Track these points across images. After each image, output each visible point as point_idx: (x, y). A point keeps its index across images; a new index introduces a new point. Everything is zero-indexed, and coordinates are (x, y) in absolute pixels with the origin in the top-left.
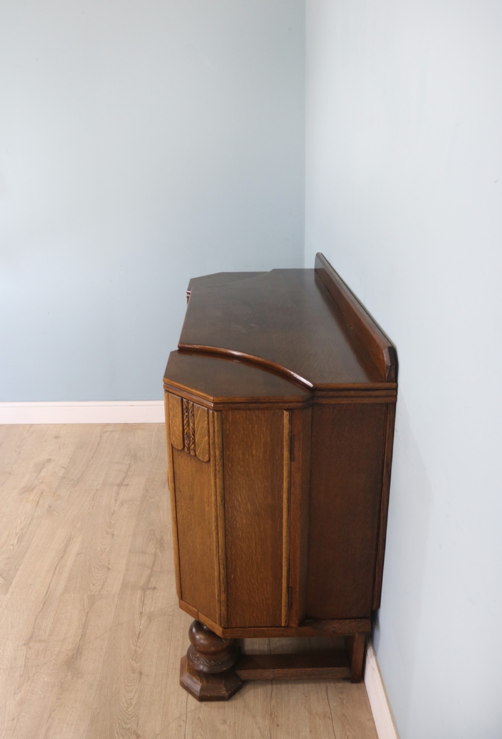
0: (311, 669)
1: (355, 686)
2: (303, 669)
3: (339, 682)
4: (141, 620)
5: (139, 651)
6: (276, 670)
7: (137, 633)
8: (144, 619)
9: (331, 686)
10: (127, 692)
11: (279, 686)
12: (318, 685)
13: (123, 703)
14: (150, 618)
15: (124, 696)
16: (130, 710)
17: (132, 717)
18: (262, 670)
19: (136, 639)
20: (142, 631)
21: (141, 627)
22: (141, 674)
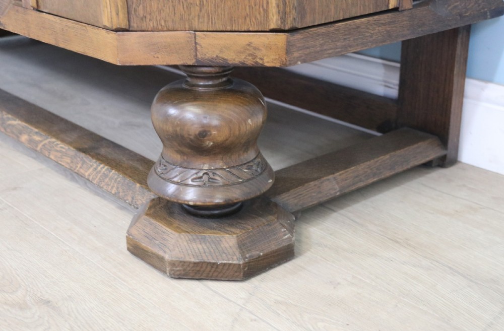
0: (387, 156)
2: (376, 160)
11: (350, 208)
12: (403, 186)
18: (316, 182)
22: (48, 302)
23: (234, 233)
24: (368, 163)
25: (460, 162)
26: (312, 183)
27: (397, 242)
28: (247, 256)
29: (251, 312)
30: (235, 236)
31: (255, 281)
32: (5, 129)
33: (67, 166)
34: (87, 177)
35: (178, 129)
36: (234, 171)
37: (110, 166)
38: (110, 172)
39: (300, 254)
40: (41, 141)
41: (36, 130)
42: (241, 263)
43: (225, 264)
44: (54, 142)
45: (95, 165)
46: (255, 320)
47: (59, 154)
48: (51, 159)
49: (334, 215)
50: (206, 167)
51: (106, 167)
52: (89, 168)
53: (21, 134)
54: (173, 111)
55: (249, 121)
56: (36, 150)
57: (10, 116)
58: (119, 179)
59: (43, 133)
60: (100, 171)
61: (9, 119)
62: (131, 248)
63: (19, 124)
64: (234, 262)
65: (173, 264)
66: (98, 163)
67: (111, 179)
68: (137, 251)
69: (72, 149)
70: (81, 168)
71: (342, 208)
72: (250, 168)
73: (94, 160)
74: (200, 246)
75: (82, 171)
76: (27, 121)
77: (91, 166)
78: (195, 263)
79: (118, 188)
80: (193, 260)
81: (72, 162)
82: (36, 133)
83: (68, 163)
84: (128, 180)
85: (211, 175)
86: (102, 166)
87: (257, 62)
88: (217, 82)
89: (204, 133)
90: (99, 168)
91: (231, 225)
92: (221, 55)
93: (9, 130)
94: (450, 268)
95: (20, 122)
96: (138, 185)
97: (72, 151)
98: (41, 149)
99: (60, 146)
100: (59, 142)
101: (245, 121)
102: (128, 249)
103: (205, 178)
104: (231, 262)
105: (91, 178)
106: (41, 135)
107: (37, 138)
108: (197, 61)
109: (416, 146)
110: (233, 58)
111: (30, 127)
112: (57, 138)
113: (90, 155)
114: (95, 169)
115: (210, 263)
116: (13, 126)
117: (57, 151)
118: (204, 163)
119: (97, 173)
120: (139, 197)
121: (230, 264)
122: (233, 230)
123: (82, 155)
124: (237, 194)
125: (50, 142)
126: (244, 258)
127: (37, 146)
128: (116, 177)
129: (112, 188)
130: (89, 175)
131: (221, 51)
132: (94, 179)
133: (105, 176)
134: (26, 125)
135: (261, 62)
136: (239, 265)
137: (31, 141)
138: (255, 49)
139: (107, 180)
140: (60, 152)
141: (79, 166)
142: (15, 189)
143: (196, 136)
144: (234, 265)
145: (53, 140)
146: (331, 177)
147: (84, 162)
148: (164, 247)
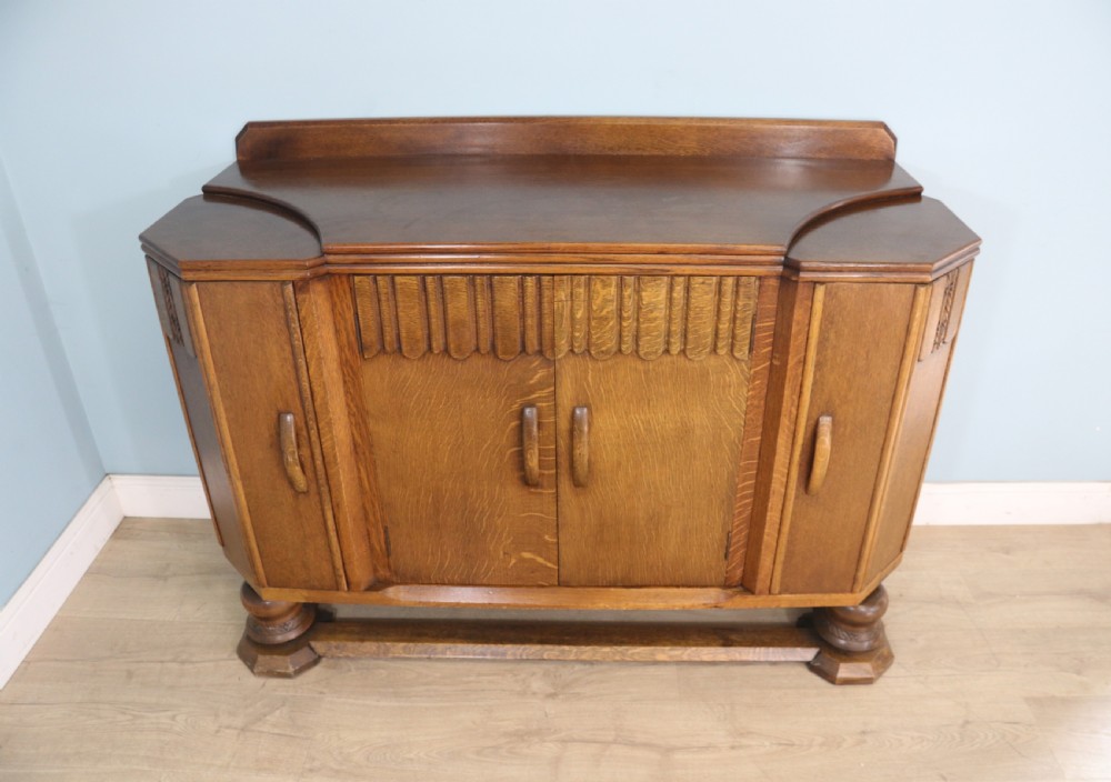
4: (750, 746)
5: (820, 739)
8: (747, 742)
10: (902, 744)
13: (922, 747)
14: (740, 734)
15: (910, 748)
16: (930, 737)
17: (941, 733)
19: (795, 747)
20: (775, 742)
21: (766, 743)
32: (632, 658)
38: (769, 649)
40: (682, 653)
44: (695, 650)
45: (752, 651)
47: (711, 656)
51: (762, 648)
52: (748, 655)
53: (654, 656)
57: (625, 648)
60: (760, 652)
61: (627, 650)
63: (645, 650)
66: (752, 648)
67: (772, 653)
68: (843, 683)
69: (718, 647)
70: (740, 656)
73: (745, 648)
75: (745, 658)
77: (749, 652)
81: (728, 656)
82: (671, 650)
83: (725, 658)
90: (757, 651)
93: (635, 658)
95: (642, 648)
96: (797, 648)
97: (721, 649)
99: (705, 650)
100: (701, 648)
105: (755, 660)
106: (677, 650)
107: (676, 653)
112: (695, 646)
113: (735, 646)
114: (754, 653)
116: (639, 653)
117: (706, 654)
119: (758, 654)
120: (804, 655)
123: (730, 648)
125: (692, 651)
127: (680, 659)
130: (752, 658)
133: (768, 653)
134: (652, 648)
137: (669, 657)
141: (737, 656)
147: (740, 653)
148: (868, 672)
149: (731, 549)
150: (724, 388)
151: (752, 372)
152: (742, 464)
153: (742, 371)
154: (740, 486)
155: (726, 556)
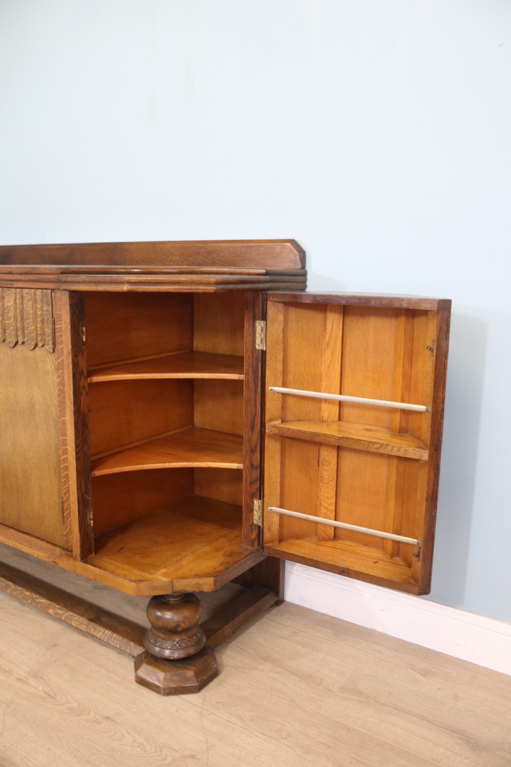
0: (252, 608)
1: (282, 606)
3: (271, 611)
4: (29, 684)
5: (75, 705)
6: (230, 624)
7: (44, 695)
8: (32, 681)
9: (269, 616)
10: (121, 740)
11: (237, 640)
12: (260, 621)
13: (132, 750)
14: (36, 675)
15: (122, 745)
16: (148, 748)
17: (161, 751)
19: (53, 700)
20: (46, 691)
21: (41, 688)
22: (108, 718)
23: (192, 670)
24: (243, 614)
25: (285, 601)
26: (219, 632)
27: (264, 659)
28: (199, 680)
29: (207, 710)
30: (192, 671)
31: (203, 692)
32: (36, 605)
33: (85, 630)
34: (99, 637)
35: (165, 624)
36: (191, 640)
37: (112, 631)
38: (113, 635)
39: (220, 673)
40: (64, 614)
41: (58, 606)
42: (197, 684)
43: (189, 687)
44: (72, 615)
45: (103, 631)
46: (210, 714)
47: (78, 623)
48: (72, 626)
49: (230, 645)
50: (177, 639)
51: (110, 632)
52: (99, 632)
53: (48, 608)
54: (159, 614)
55: (197, 616)
56: (61, 620)
57: (37, 596)
58: (120, 639)
59: (64, 609)
60: (107, 634)
61: (37, 598)
62: (138, 681)
63: (46, 602)
64: (194, 684)
65: (164, 689)
66: (104, 629)
67: (115, 639)
68: (142, 682)
69: (86, 619)
70: (94, 632)
71: (233, 640)
72: (196, 636)
73: (102, 627)
74: (176, 678)
75: (95, 634)
76: (50, 600)
77: (101, 631)
78: (175, 688)
79: (120, 645)
80: (174, 686)
81: (87, 628)
82: (59, 608)
83: (85, 629)
84: (125, 640)
85: (180, 643)
86: (107, 631)
87: (201, 591)
88: (180, 598)
89: (178, 626)
90: (106, 632)
91: (188, 665)
92: (185, 589)
93: (39, 605)
94: (291, 672)
95: (45, 601)
96: (132, 643)
97: (86, 621)
98: (65, 619)
99: (77, 617)
100: (76, 615)
101: (196, 616)
102: (136, 681)
103: (177, 645)
104: (192, 685)
105: (102, 638)
106: (63, 610)
107: (60, 612)
108: (174, 592)
109: (264, 598)
110: (189, 589)
111: (53, 604)
112: (74, 612)
113: (97, 624)
114: (104, 633)
115: (182, 687)
116: (42, 603)
117: (75, 620)
118: (176, 638)
119: (105, 635)
120: (134, 650)
121: (192, 686)
122: (190, 667)
123: (93, 624)
124: (192, 651)
125: (69, 615)
126: (198, 682)
127: (61, 617)
128: (117, 638)
129: (117, 644)
130: (100, 636)
131: (184, 587)
132: (104, 639)
133: (111, 637)
134: (50, 603)
135: (202, 590)
136: (196, 686)
137: (56, 613)
138: (200, 585)
139: (112, 639)
140: (78, 621)
141: (93, 630)
142: (55, 645)
143: (174, 627)
144: (194, 686)
145: (72, 613)
146: (227, 626)
147: (95, 629)
148: (159, 680)
149: (65, 514)
150: (46, 373)
151: (57, 364)
152: (60, 438)
153: (53, 361)
154: (62, 458)
155: (64, 522)
